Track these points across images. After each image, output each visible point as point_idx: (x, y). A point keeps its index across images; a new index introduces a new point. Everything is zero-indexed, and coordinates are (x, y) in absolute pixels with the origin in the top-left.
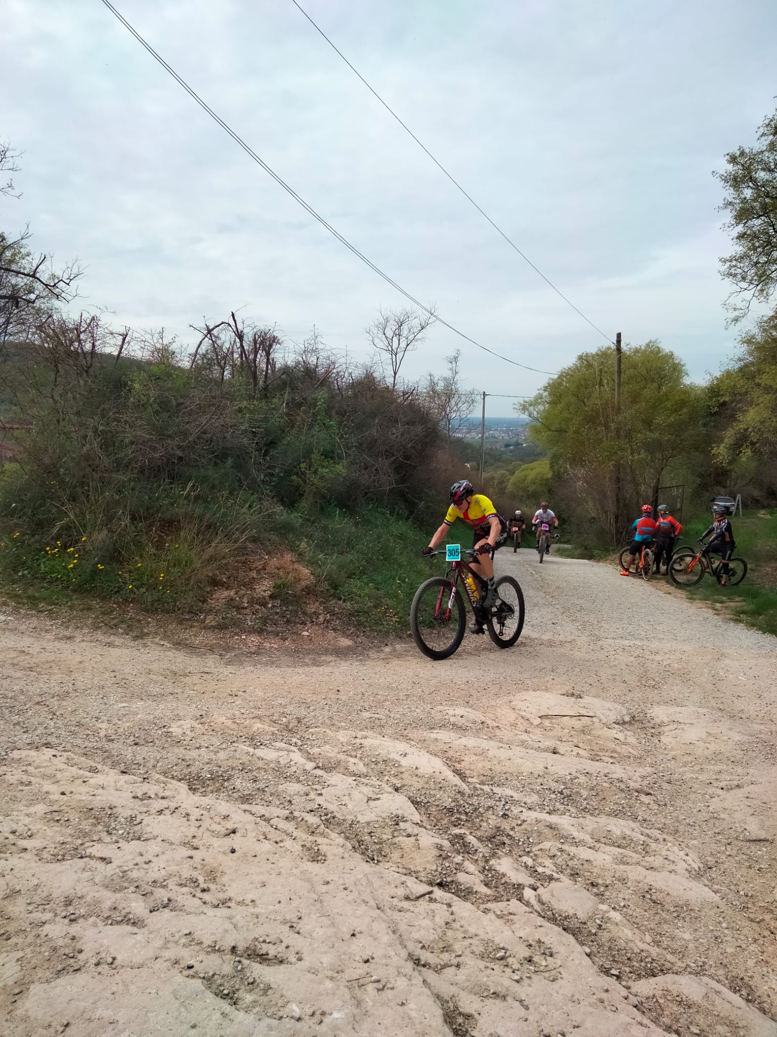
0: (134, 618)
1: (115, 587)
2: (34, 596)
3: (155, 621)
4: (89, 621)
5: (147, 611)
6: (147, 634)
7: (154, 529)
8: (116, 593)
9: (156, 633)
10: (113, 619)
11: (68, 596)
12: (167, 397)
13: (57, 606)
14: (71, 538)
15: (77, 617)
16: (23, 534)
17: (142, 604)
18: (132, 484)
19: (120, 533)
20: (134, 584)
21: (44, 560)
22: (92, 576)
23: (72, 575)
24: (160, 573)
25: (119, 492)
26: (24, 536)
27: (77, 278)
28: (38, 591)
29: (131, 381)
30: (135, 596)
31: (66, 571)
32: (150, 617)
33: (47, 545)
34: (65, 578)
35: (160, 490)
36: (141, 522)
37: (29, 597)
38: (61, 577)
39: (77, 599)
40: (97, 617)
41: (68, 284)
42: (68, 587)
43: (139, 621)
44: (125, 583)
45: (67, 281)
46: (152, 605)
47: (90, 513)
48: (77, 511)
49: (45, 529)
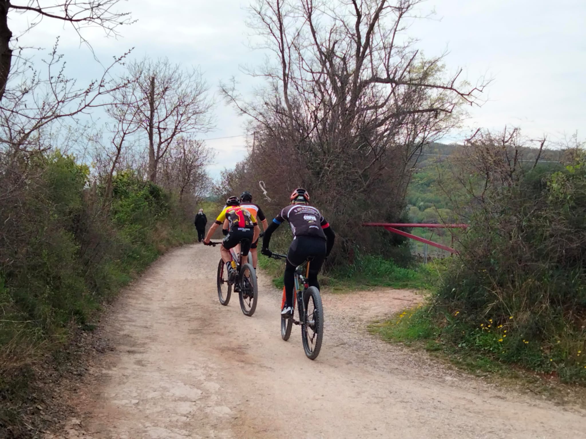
0: (555, 388)
1: (538, 361)
2: (472, 364)
3: (574, 392)
4: (518, 387)
5: (567, 383)
6: (567, 402)
7: (571, 312)
8: (538, 366)
9: (575, 402)
10: (537, 387)
11: (498, 365)
12: (582, 194)
13: (491, 373)
14: (499, 318)
15: (507, 383)
16: (462, 313)
17: (561, 377)
18: (551, 272)
19: (541, 315)
20: (554, 359)
21: (478, 335)
22: (517, 349)
23: (501, 348)
24: (577, 351)
25: (539, 279)
26: (462, 314)
27: (488, 85)
28: (475, 359)
29: (550, 181)
30: (556, 370)
31: (496, 345)
32: (569, 389)
33: (481, 322)
34: (496, 350)
35: (576, 277)
36: (559, 305)
37: (468, 365)
38: (493, 350)
39: (506, 369)
40: (524, 385)
41: (481, 91)
42: (498, 359)
43: (560, 391)
44: (546, 357)
45: (480, 89)
46: (571, 378)
47: (515, 297)
48: (505, 294)
49: (479, 310)
